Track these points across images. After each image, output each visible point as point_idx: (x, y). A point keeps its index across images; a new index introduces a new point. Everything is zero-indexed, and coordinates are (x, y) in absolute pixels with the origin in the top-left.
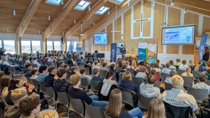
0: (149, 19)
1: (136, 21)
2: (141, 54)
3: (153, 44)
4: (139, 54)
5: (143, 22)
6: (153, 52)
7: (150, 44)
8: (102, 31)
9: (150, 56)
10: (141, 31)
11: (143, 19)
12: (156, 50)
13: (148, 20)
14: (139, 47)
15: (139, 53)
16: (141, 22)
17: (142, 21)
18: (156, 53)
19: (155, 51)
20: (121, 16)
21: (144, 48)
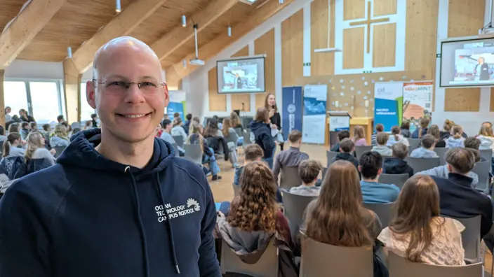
0: (393, 18)
1: (351, 24)
2: (382, 113)
3: (420, 86)
4: (376, 115)
5: (372, 25)
6: (421, 108)
7: (413, 86)
8: (239, 53)
9: (412, 118)
10: (368, 52)
11: (372, 18)
12: (431, 102)
13: (387, 20)
14: (377, 96)
15: (376, 112)
16: (366, 26)
17: (369, 22)
18: (430, 110)
19: (428, 105)
20: (302, 10)
21: (392, 98)
